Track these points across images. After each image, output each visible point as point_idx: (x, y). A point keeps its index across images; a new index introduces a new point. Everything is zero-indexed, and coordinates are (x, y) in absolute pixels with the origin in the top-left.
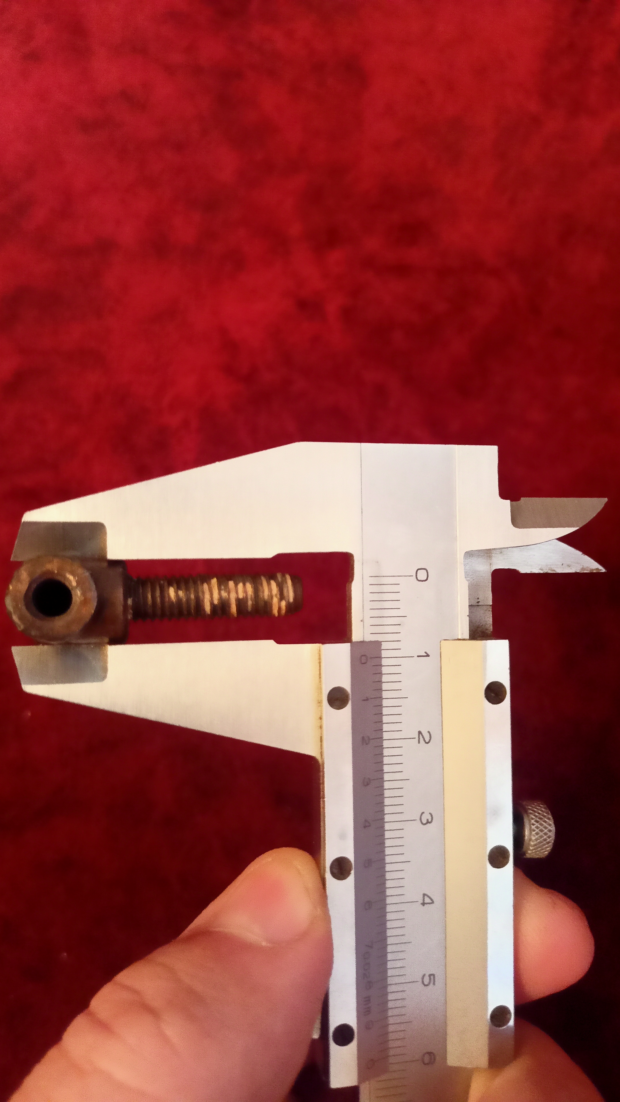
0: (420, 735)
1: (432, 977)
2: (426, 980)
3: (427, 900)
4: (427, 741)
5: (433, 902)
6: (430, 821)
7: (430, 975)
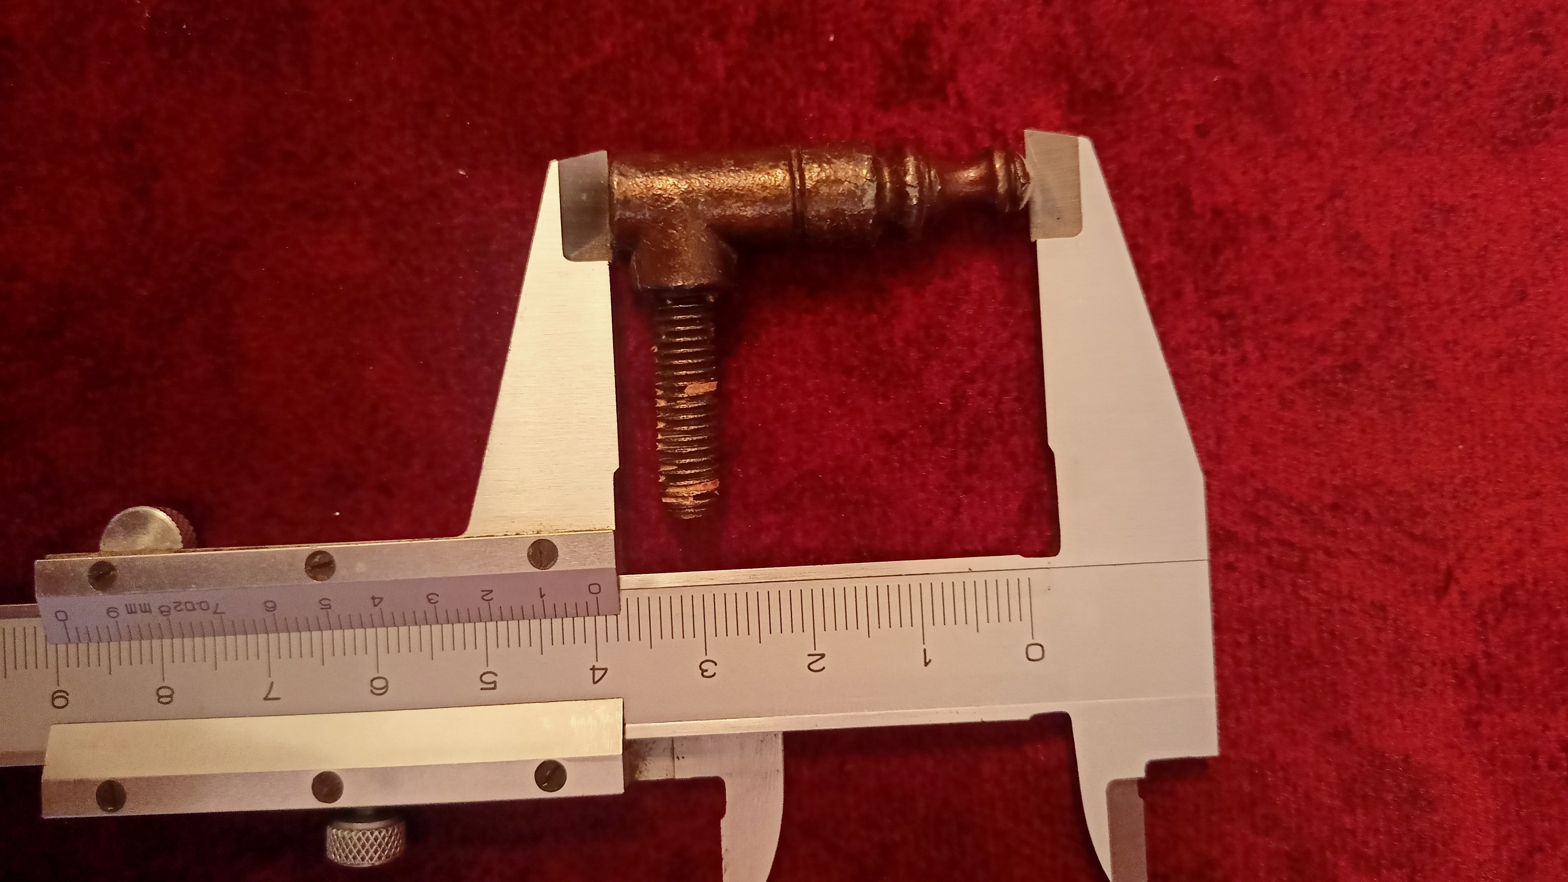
0: (820, 657)
1: (492, 686)
2: (488, 678)
3: (598, 674)
4: (811, 667)
5: (595, 683)
6: (705, 674)
7: (494, 682)
